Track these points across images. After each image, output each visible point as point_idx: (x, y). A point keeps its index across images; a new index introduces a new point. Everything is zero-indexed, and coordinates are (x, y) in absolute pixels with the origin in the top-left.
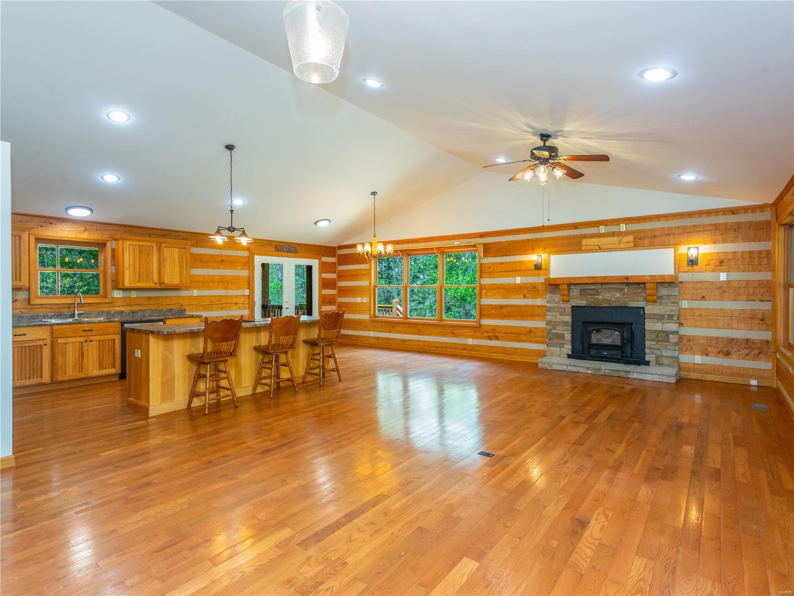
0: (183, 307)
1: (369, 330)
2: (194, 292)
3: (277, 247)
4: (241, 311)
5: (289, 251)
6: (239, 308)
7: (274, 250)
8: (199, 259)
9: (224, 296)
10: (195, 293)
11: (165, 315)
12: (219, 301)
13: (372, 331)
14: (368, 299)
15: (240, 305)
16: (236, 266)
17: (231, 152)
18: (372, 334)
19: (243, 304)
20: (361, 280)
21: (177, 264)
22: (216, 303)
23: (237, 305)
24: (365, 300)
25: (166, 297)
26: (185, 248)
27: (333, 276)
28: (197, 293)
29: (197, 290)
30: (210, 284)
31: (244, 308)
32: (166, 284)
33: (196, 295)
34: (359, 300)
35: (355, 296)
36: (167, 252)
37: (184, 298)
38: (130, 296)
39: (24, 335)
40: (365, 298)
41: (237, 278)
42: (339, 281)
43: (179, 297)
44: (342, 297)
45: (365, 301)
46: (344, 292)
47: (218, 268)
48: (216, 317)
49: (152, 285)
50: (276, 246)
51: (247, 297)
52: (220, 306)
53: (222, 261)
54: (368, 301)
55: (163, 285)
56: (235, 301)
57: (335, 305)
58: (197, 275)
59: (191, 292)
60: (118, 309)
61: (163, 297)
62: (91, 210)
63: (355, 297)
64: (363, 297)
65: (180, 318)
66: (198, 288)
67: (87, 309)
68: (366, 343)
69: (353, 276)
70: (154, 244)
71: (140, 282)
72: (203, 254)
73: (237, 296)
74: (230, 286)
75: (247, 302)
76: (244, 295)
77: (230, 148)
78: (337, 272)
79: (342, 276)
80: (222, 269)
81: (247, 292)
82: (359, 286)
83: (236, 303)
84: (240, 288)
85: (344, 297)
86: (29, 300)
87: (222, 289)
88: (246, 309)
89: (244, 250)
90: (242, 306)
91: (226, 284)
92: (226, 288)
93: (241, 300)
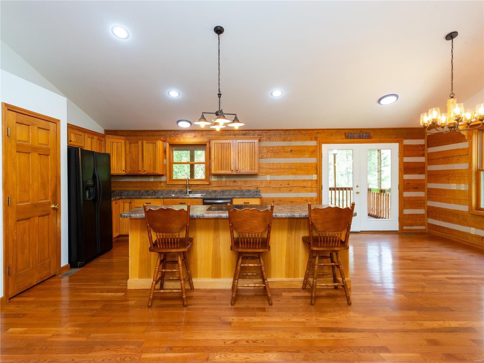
0: (259, 189)
1: (470, 226)
2: (267, 177)
3: (347, 134)
4: (309, 193)
5: (360, 137)
6: (307, 191)
7: (344, 137)
12: (289, 184)
13: (473, 227)
14: (467, 186)
15: (308, 189)
16: (304, 154)
17: (219, 36)
18: (473, 231)
19: (311, 187)
20: (458, 162)
21: (248, 156)
22: (287, 186)
23: (305, 188)
24: (463, 187)
25: (246, 181)
27: (422, 159)
30: (282, 170)
31: (312, 191)
32: (240, 171)
33: (269, 179)
34: (453, 186)
35: (448, 181)
39: (150, 203)
40: (463, 185)
41: (306, 165)
42: (429, 164)
43: (256, 181)
44: (432, 183)
45: (463, 189)
46: (434, 176)
47: (288, 157)
49: (230, 172)
50: (345, 134)
51: (315, 182)
52: (289, 189)
53: (291, 151)
54: (467, 189)
55: (237, 172)
56: (304, 184)
57: (424, 191)
59: (265, 177)
60: (214, 189)
61: (244, 181)
62: (191, 124)
63: (449, 183)
64: (460, 183)
66: (271, 174)
67: (196, 188)
68: (464, 241)
69: (447, 158)
70: (231, 141)
71: (222, 170)
73: (304, 181)
74: (298, 171)
75: (314, 186)
76: (311, 180)
78: (426, 155)
79: (432, 159)
80: (291, 158)
81: (315, 177)
82: (454, 170)
83: (304, 187)
84: (308, 174)
85: (435, 183)
86: (166, 182)
87: (291, 175)
88: (314, 192)
89: (311, 140)
90: (310, 189)
91: (295, 170)
92: (295, 174)
93: (309, 184)
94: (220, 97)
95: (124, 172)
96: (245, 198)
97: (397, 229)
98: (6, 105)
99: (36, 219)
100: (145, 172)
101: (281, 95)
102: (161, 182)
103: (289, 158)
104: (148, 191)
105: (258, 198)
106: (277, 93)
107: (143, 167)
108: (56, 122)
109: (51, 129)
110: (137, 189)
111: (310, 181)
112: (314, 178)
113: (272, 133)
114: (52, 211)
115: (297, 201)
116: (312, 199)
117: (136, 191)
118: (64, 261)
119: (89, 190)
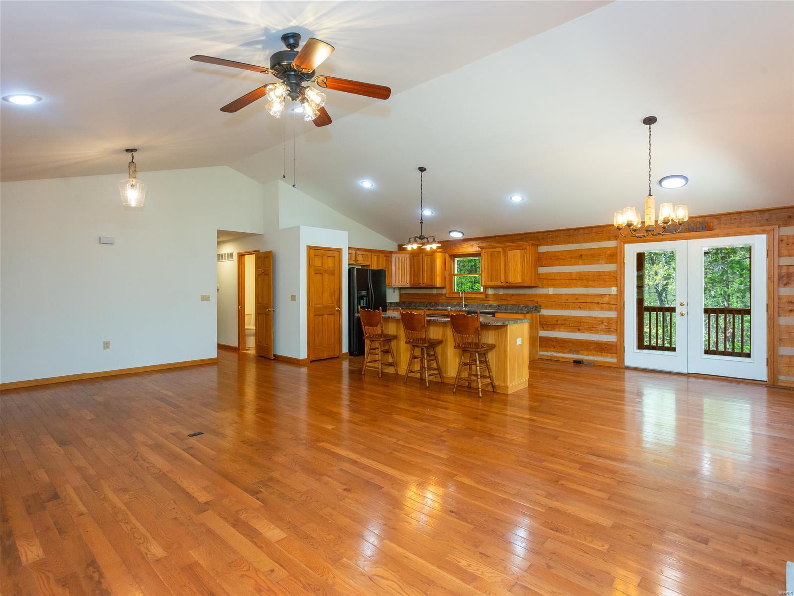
4: (606, 312)
6: (602, 309)
8: (555, 256)
9: (583, 294)
10: (551, 291)
11: (522, 310)
12: (577, 299)
15: (604, 306)
16: (599, 260)
17: (421, 173)
19: (608, 304)
21: (519, 265)
22: (574, 301)
23: (600, 305)
25: (524, 294)
26: (526, 249)
28: (553, 291)
29: (553, 287)
30: (567, 281)
31: (610, 309)
32: (510, 283)
33: (552, 293)
36: (511, 254)
37: (540, 295)
38: (498, 293)
41: (602, 274)
43: (536, 295)
47: (576, 264)
48: (574, 317)
49: (499, 284)
51: (614, 297)
52: (578, 305)
53: (581, 256)
55: (507, 284)
56: (597, 300)
58: (553, 273)
59: (547, 289)
60: (491, 303)
61: (522, 294)
62: (463, 234)
65: (505, 313)
66: (553, 285)
70: (501, 250)
71: (491, 282)
72: (559, 252)
73: (600, 295)
75: (613, 302)
76: (610, 294)
77: (422, 170)
80: (580, 265)
81: (614, 290)
83: (599, 303)
84: (605, 286)
86: (445, 294)
87: (581, 287)
88: (612, 311)
89: (609, 240)
90: (607, 307)
91: (585, 282)
92: (586, 286)
93: (606, 299)
94: (422, 224)
95: (408, 285)
96: (508, 313)
97: (765, 378)
98: (309, 246)
99: (326, 317)
100: (425, 285)
101: (522, 200)
102: (442, 294)
103: (578, 265)
104: (430, 303)
105: (521, 313)
106: (517, 199)
107: (423, 279)
108: (339, 251)
109: (336, 256)
110: (423, 301)
111: (608, 295)
112: (612, 291)
113: (554, 235)
114: (336, 313)
115: (586, 321)
116: (610, 319)
117: (422, 303)
118: (345, 349)
119: (363, 299)
